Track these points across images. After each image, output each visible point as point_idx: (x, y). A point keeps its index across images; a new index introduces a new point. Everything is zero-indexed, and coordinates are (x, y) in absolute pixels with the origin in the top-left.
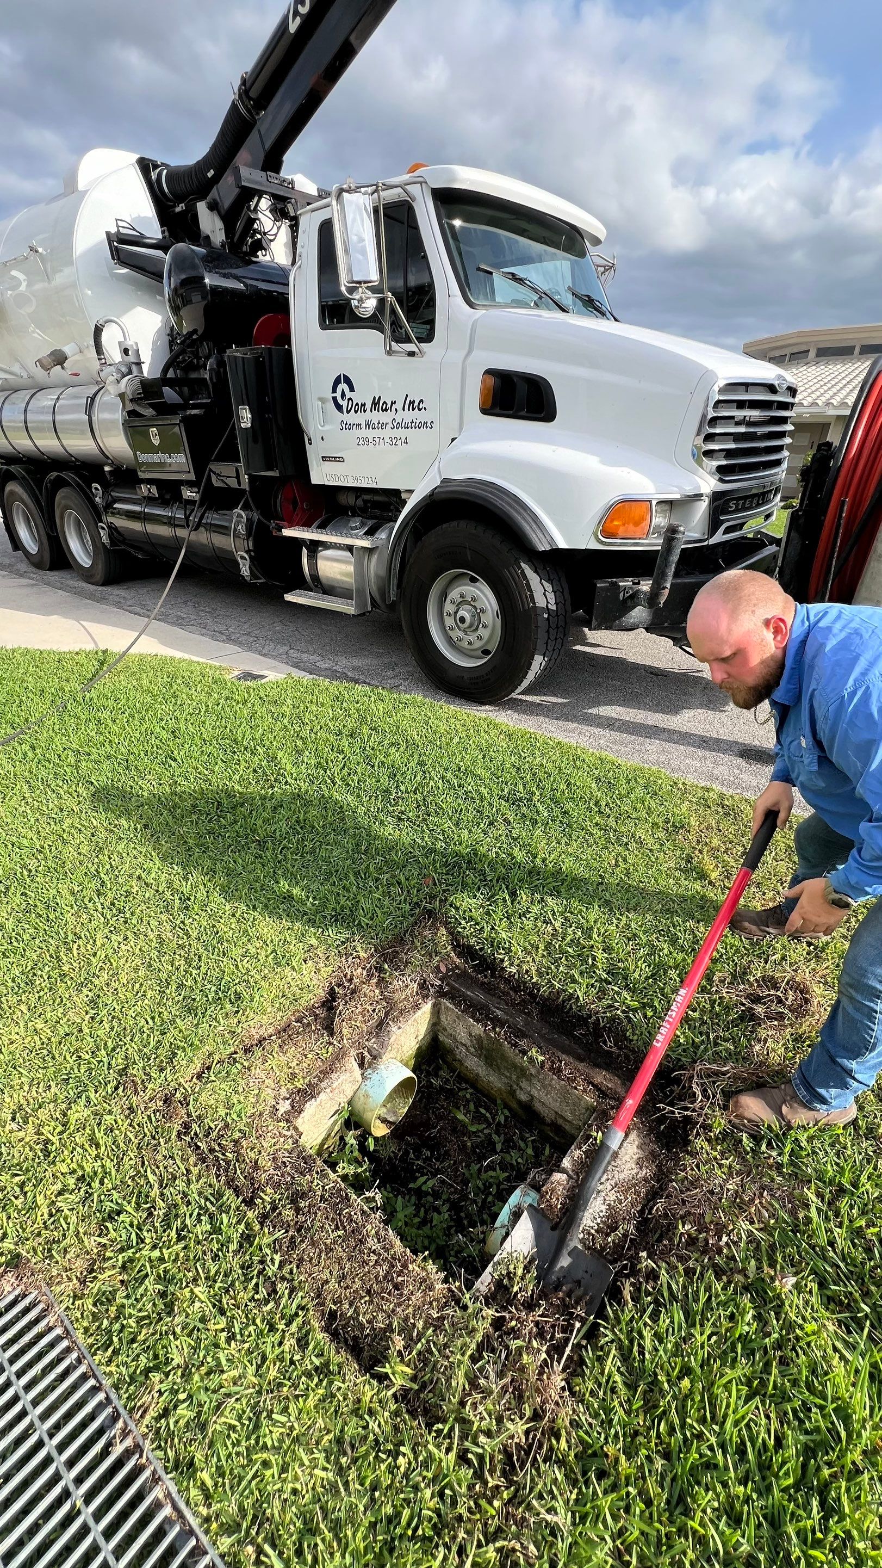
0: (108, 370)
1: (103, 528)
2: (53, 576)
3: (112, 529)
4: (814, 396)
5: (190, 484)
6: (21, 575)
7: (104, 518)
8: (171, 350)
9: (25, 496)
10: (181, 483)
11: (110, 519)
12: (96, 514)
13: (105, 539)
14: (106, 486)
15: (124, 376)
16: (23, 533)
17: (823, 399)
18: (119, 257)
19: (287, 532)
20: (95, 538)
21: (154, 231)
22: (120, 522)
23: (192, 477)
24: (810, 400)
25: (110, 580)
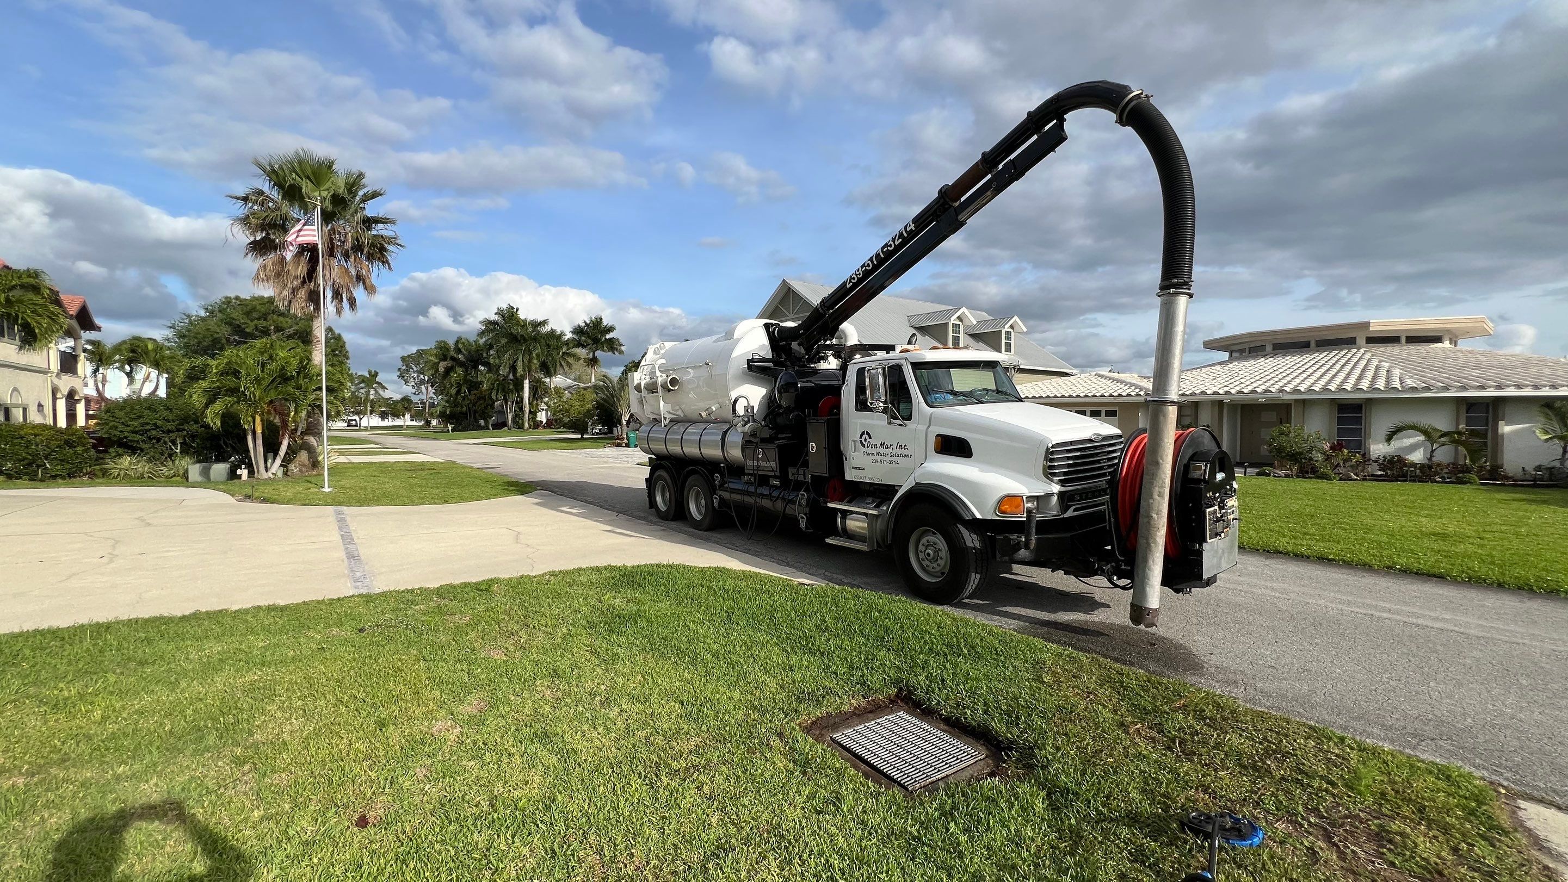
0: (737, 419)
1: (716, 498)
2: (673, 524)
3: (722, 500)
4: (1268, 384)
5: (775, 477)
6: (655, 524)
7: (717, 492)
8: (769, 407)
9: (668, 478)
10: (771, 476)
11: (721, 493)
12: (712, 490)
13: (716, 504)
14: (722, 475)
15: (746, 423)
16: (659, 499)
17: (1277, 387)
18: (750, 368)
19: (830, 505)
20: (709, 504)
21: (767, 353)
22: (726, 495)
23: (778, 474)
24: (1264, 387)
25: (711, 528)
